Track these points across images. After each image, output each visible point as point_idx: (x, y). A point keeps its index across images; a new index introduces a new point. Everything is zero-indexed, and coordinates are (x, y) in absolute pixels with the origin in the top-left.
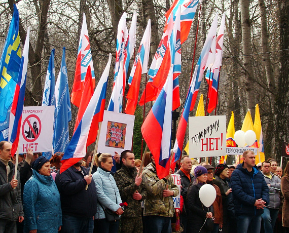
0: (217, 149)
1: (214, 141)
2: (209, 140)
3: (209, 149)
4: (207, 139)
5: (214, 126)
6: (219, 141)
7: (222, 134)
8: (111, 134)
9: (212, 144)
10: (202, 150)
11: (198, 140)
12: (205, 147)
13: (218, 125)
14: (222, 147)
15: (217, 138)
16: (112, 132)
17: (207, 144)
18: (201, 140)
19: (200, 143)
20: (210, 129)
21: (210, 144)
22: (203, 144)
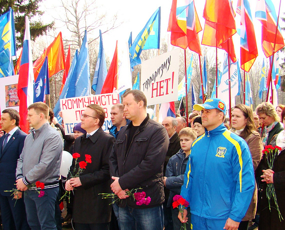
0: (167, 93)
1: (164, 84)
2: (159, 83)
3: (158, 94)
4: (157, 83)
5: (164, 66)
6: (170, 83)
7: (173, 73)
8: (10, 95)
9: (162, 87)
10: (152, 97)
11: (149, 85)
12: (155, 92)
13: (169, 63)
14: (172, 90)
15: (167, 80)
16: (11, 94)
17: (157, 89)
18: (151, 85)
19: (150, 89)
20: (161, 69)
21: (161, 87)
22: (153, 90)
